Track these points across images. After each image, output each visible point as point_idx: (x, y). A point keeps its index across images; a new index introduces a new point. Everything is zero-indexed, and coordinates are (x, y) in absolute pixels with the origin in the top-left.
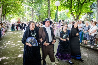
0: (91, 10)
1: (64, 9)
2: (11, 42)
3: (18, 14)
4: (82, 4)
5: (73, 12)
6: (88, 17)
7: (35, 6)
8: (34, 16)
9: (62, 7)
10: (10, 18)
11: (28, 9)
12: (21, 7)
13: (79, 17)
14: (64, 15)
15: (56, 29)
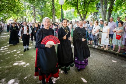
0: (97, 9)
1: (71, 8)
2: (6, 48)
4: (88, 4)
5: (79, 11)
6: (95, 17)
7: (37, 4)
8: (36, 15)
9: (68, 6)
11: (29, 7)
12: (20, 4)
13: (86, 16)
14: (71, 14)
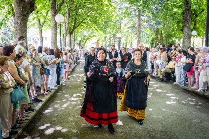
3: (101, 29)
10: (84, 39)
15: (201, 67)
